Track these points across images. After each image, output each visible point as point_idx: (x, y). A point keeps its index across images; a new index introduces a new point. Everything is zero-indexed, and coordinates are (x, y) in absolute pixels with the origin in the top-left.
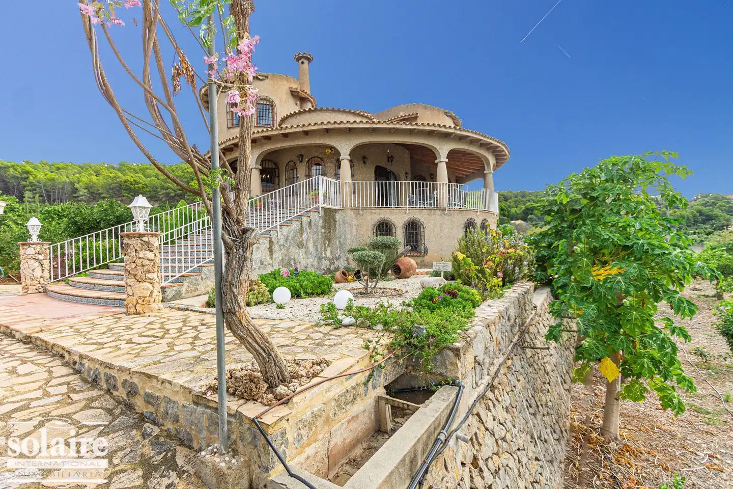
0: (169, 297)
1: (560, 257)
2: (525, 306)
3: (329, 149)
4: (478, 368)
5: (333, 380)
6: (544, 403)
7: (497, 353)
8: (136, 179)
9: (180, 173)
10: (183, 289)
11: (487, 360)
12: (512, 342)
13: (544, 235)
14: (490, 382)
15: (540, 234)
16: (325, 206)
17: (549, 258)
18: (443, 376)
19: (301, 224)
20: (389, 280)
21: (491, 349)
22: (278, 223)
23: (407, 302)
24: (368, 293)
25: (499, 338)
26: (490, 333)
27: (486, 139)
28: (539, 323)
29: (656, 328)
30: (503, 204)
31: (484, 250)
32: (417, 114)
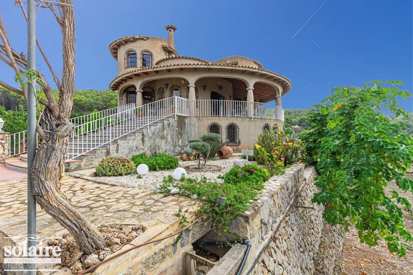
0: (72, 169)
1: (322, 149)
2: (298, 179)
3: (183, 80)
4: (264, 228)
5: (141, 248)
6: (309, 243)
7: (279, 213)
8: (80, 98)
9: (106, 96)
10: (83, 164)
11: (271, 221)
12: (289, 204)
13: (311, 134)
14: (273, 235)
15: (309, 134)
16: (178, 114)
17: (314, 148)
18: (237, 236)
19: (163, 125)
20: (215, 160)
21: (274, 212)
22: (148, 124)
23: (222, 175)
24: (199, 168)
25: (281, 203)
26: (274, 201)
27: (277, 76)
28: (307, 189)
29: (387, 198)
30: (288, 117)
31: (273, 143)
32: (237, 62)
